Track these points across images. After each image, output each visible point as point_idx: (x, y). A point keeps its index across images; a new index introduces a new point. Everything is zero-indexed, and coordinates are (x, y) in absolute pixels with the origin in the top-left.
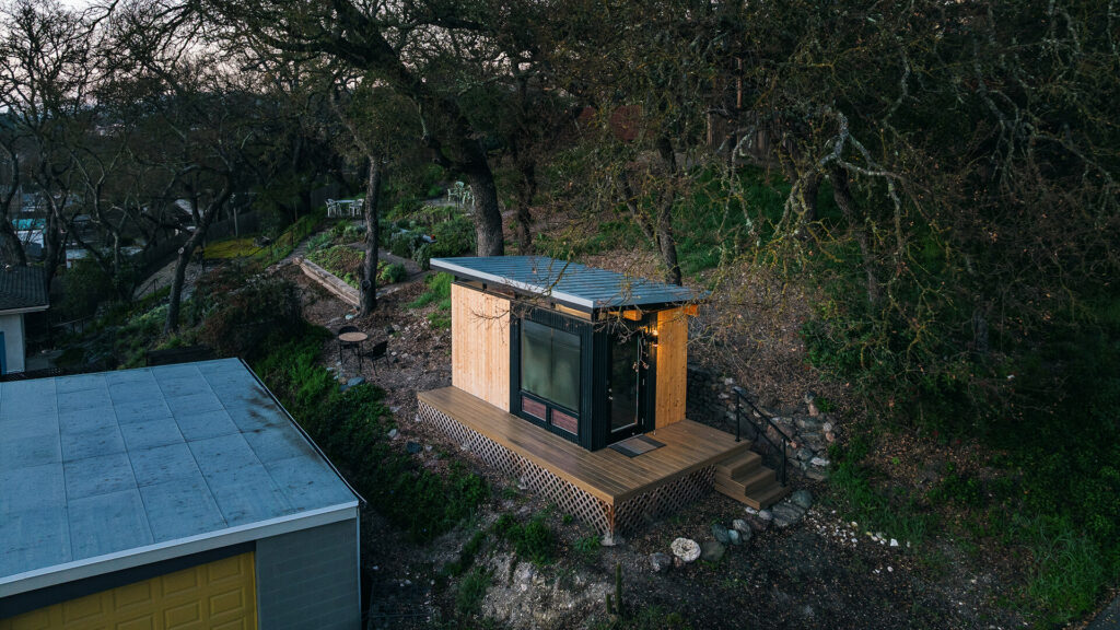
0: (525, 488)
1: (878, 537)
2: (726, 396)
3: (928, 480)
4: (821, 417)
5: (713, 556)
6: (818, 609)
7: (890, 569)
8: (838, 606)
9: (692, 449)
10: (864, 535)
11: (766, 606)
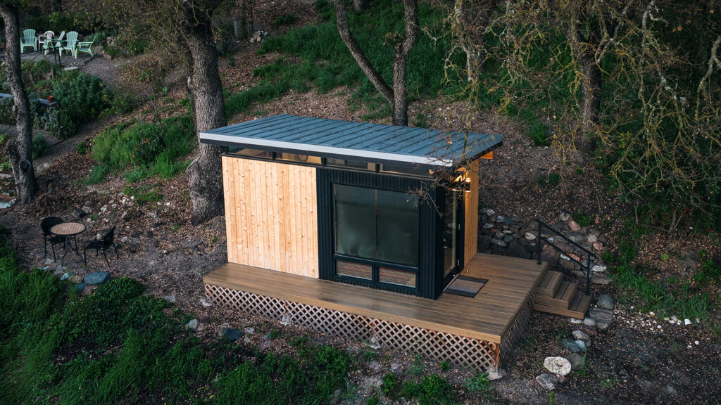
0: (379, 347)
1: (674, 320)
2: (491, 226)
3: (688, 268)
4: (584, 230)
5: (579, 366)
6: (676, 387)
7: (697, 343)
8: (687, 381)
9: (514, 279)
10: (663, 321)
11: (642, 395)
